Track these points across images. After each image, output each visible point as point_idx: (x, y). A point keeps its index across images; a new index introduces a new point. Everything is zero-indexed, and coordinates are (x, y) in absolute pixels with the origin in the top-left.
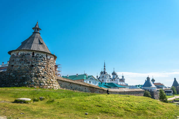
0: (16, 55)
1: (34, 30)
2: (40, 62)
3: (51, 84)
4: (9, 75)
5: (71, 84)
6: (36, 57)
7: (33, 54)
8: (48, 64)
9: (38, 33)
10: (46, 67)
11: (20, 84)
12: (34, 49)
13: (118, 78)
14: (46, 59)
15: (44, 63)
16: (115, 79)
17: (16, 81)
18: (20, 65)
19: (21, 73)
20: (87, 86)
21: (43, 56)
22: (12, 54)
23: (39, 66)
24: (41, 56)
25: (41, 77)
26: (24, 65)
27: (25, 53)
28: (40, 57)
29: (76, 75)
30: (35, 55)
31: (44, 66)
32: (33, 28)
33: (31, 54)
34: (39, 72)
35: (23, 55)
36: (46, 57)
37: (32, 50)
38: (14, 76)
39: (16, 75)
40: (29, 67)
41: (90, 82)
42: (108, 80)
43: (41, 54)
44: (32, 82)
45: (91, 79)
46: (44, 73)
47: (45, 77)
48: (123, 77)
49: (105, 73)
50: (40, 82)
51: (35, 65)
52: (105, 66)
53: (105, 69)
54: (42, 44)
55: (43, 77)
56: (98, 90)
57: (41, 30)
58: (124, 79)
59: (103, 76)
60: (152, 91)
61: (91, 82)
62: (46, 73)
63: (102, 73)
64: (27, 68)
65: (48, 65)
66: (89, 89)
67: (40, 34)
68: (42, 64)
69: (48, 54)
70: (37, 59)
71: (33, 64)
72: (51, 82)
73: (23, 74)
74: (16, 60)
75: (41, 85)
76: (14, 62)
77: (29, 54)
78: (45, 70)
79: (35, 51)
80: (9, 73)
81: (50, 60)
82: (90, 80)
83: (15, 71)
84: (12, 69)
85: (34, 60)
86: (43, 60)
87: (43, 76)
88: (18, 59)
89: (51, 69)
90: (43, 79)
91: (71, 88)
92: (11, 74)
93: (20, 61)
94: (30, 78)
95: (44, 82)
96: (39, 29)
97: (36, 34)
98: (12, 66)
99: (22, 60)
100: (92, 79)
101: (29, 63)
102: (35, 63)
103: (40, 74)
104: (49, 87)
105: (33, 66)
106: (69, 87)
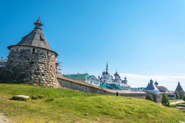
0: (15, 50)
1: (35, 26)
2: (40, 59)
3: (50, 82)
4: (8, 71)
5: (71, 83)
6: (37, 54)
7: (34, 50)
8: (48, 61)
9: (40, 29)
10: (46, 64)
11: (19, 81)
12: (34, 46)
13: (120, 79)
14: (46, 56)
15: (44, 60)
16: (118, 81)
17: (14, 77)
18: (20, 61)
19: (20, 69)
20: (88, 86)
21: (43, 53)
22: (11, 49)
23: (39, 63)
24: (41, 52)
25: (41, 74)
26: (24, 61)
27: (25, 49)
28: (41, 54)
29: (77, 74)
30: (36, 51)
31: (45, 64)
32: (35, 24)
33: (31, 50)
34: (39, 69)
35: (23, 51)
36: (46, 54)
37: (33, 47)
38: (13, 72)
39: (15, 72)
40: (29, 64)
41: (91, 82)
42: (110, 81)
43: (42, 51)
44: (31, 79)
46: (44, 71)
47: (45, 74)
48: (125, 78)
49: (107, 73)
50: (40, 80)
51: (36, 62)
52: (107, 67)
53: (107, 69)
54: (43, 40)
55: (43, 75)
56: (99, 90)
57: (43, 25)
59: (105, 77)
60: (155, 94)
61: (93, 82)
62: (46, 71)
63: (104, 73)
64: (27, 64)
65: (48, 63)
66: (90, 89)
67: (41, 30)
68: (43, 61)
69: (49, 51)
70: (37, 56)
71: (33, 61)
72: (51, 80)
73: (23, 70)
74: (16, 56)
75: (40, 83)
76: (14, 58)
77: (30, 50)
78: (46, 68)
79: (36, 47)
80: (8, 69)
81: (50, 57)
82: (92, 80)
83: (14, 67)
84: (11, 65)
85: (34, 57)
86: (43, 57)
87: (43, 73)
88: (18, 55)
89: (51, 66)
90: (43, 77)
91: (72, 87)
92: (10, 70)
93: (20, 57)
94: (30, 75)
95: (44, 80)
96: (40, 25)
97: (38, 30)
98: (12, 61)
99: (22, 56)
100: (94, 79)
101: (29, 59)
102: (36, 60)
103: (40, 71)
104: (49, 85)
105: (33, 63)
106: (70, 86)
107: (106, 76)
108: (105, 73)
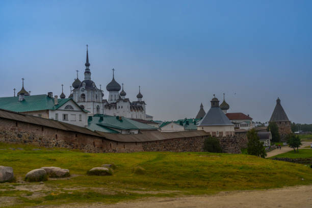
5: (17, 126)
13: (127, 100)
41: (65, 117)
42: (98, 108)
45: (67, 107)
48: (140, 96)
49: (89, 85)
52: (87, 65)
53: (88, 72)
56: (90, 140)
58: (143, 103)
59: (84, 95)
61: (69, 118)
82: (65, 113)
91: (19, 136)
100: (71, 108)
106: (14, 134)
107: (85, 92)
108: (81, 86)
